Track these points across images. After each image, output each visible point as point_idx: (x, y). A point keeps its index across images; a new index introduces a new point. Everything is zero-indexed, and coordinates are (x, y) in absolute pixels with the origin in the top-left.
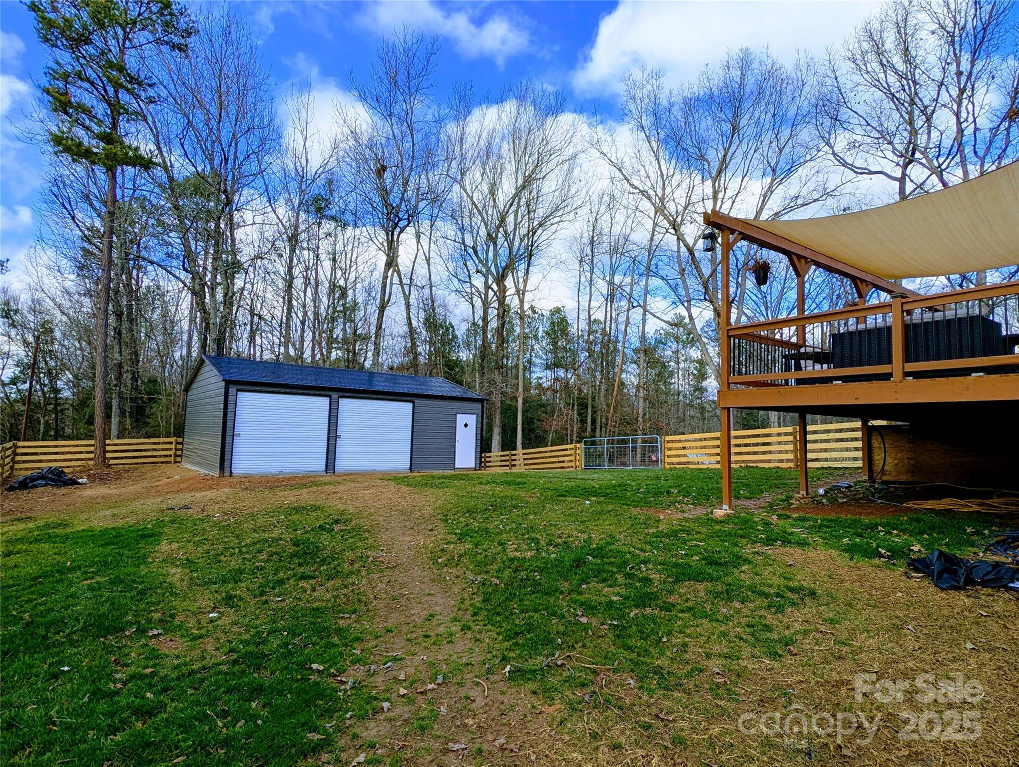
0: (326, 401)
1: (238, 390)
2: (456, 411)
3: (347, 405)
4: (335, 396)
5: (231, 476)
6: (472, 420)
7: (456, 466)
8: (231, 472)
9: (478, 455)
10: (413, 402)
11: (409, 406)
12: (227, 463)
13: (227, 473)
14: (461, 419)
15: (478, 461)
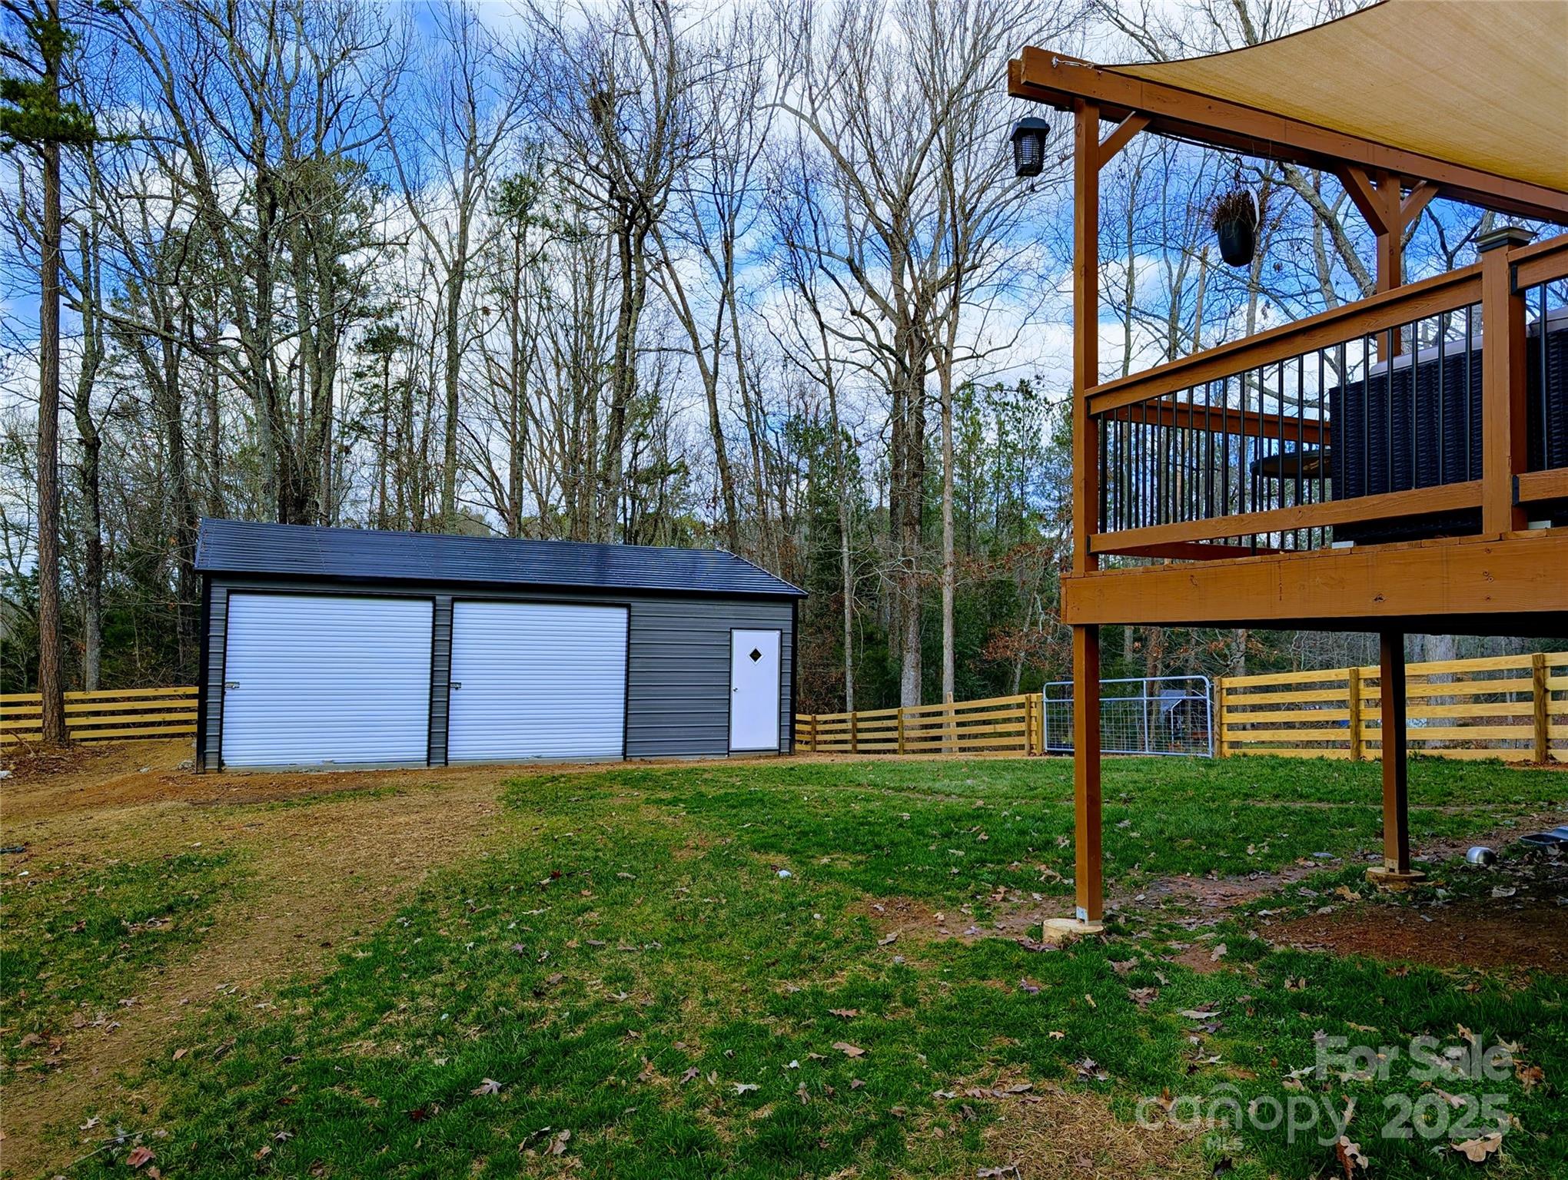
0: (424, 609)
1: (230, 592)
2: (733, 623)
3: (470, 616)
4: (443, 598)
5: (220, 771)
6: (769, 642)
7: (734, 746)
8: (221, 763)
9: (787, 722)
10: (628, 607)
11: (621, 614)
12: (211, 746)
13: (212, 765)
14: (743, 641)
15: (786, 735)
